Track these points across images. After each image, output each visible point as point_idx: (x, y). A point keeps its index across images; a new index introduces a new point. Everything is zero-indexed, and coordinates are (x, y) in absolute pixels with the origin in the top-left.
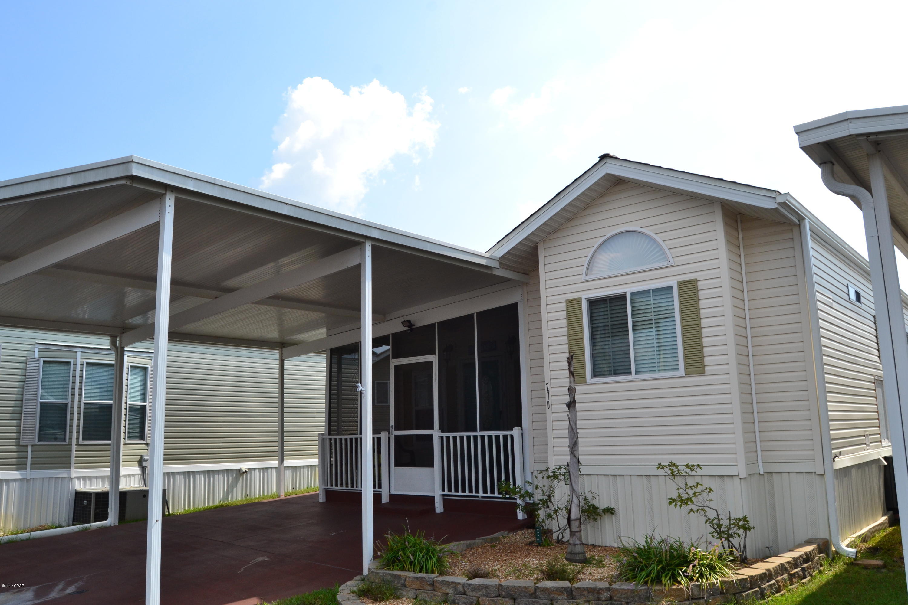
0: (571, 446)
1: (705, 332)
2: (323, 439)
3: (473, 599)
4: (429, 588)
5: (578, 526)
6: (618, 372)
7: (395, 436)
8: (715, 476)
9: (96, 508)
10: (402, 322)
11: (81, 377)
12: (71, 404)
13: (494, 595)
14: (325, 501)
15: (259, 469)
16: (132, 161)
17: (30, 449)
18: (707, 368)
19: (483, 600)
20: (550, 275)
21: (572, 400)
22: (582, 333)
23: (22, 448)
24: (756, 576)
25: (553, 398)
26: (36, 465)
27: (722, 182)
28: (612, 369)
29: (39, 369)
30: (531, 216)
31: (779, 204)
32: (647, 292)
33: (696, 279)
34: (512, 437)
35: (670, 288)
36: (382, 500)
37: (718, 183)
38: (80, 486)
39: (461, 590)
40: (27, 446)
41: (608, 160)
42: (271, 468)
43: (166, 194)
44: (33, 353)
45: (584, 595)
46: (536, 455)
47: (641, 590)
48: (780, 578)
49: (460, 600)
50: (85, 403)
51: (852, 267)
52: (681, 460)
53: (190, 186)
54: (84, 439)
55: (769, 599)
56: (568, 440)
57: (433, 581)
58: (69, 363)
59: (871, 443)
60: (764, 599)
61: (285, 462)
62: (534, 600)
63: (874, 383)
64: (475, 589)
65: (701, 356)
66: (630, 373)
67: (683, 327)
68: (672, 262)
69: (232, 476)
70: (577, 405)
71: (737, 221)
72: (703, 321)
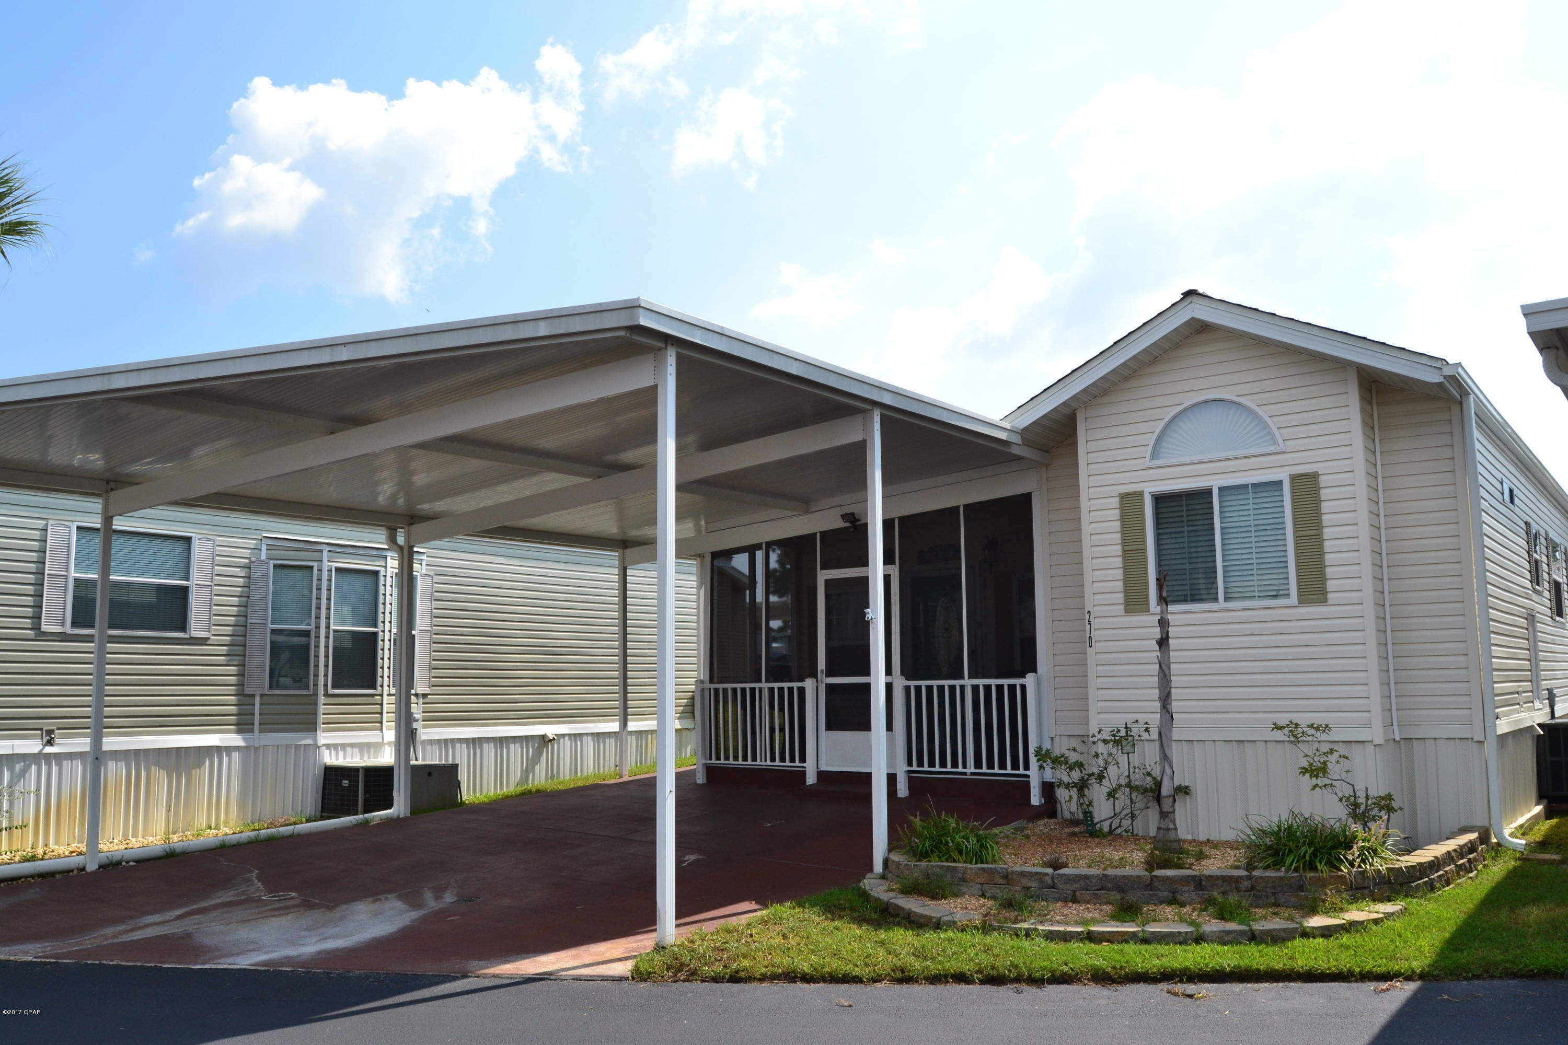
0: (1163, 699)
1: (1328, 545)
2: (703, 690)
3: (1066, 893)
4: (1001, 881)
5: (1171, 804)
6: (1196, 597)
7: (827, 685)
8: (1338, 742)
9: (366, 791)
10: (842, 516)
11: (329, 590)
12: (315, 632)
13: (1096, 888)
14: (705, 782)
15: (569, 735)
16: (639, 306)
17: (257, 700)
18: (1330, 596)
19: (1081, 894)
20: (1093, 457)
21: (1164, 636)
22: (1144, 542)
23: (244, 698)
24: (1425, 863)
25: (1098, 632)
26: (268, 726)
27: (1365, 341)
28: (1189, 592)
29: (267, 576)
30: (1073, 371)
31: (1445, 377)
32: (1245, 486)
33: (1317, 472)
34: (1023, 687)
35: (1279, 483)
36: (807, 780)
37: (1358, 343)
38: (331, 759)
39: (1050, 882)
40: (254, 696)
41: (1195, 299)
42: (587, 734)
43: (666, 348)
44: (258, 551)
45: (1217, 885)
46: (1058, 713)
47: (1293, 877)
48: (1447, 869)
49: (1048, 895)
50: (335, 631)
51: (1506, 454)
52: (1304, 720)
53: (697, 338)
54: (333, 687)
55: (1440, 892)
56: (1157, 691)
57: (1007, 872)
58: (311, 568)
59: (1525, 703)
60: (1434, 893)
61: (629, 723)
62: (1151, 892)
63: (1526, 619)
64: (1070, 880)
65: (1321, 579)
66: (1216, 599)
67: (1297, 538)
68: (1282, 447)
69: (533, 747)
70: (1171, 641)
71: (1370, 391)
72: (1326, 531)
